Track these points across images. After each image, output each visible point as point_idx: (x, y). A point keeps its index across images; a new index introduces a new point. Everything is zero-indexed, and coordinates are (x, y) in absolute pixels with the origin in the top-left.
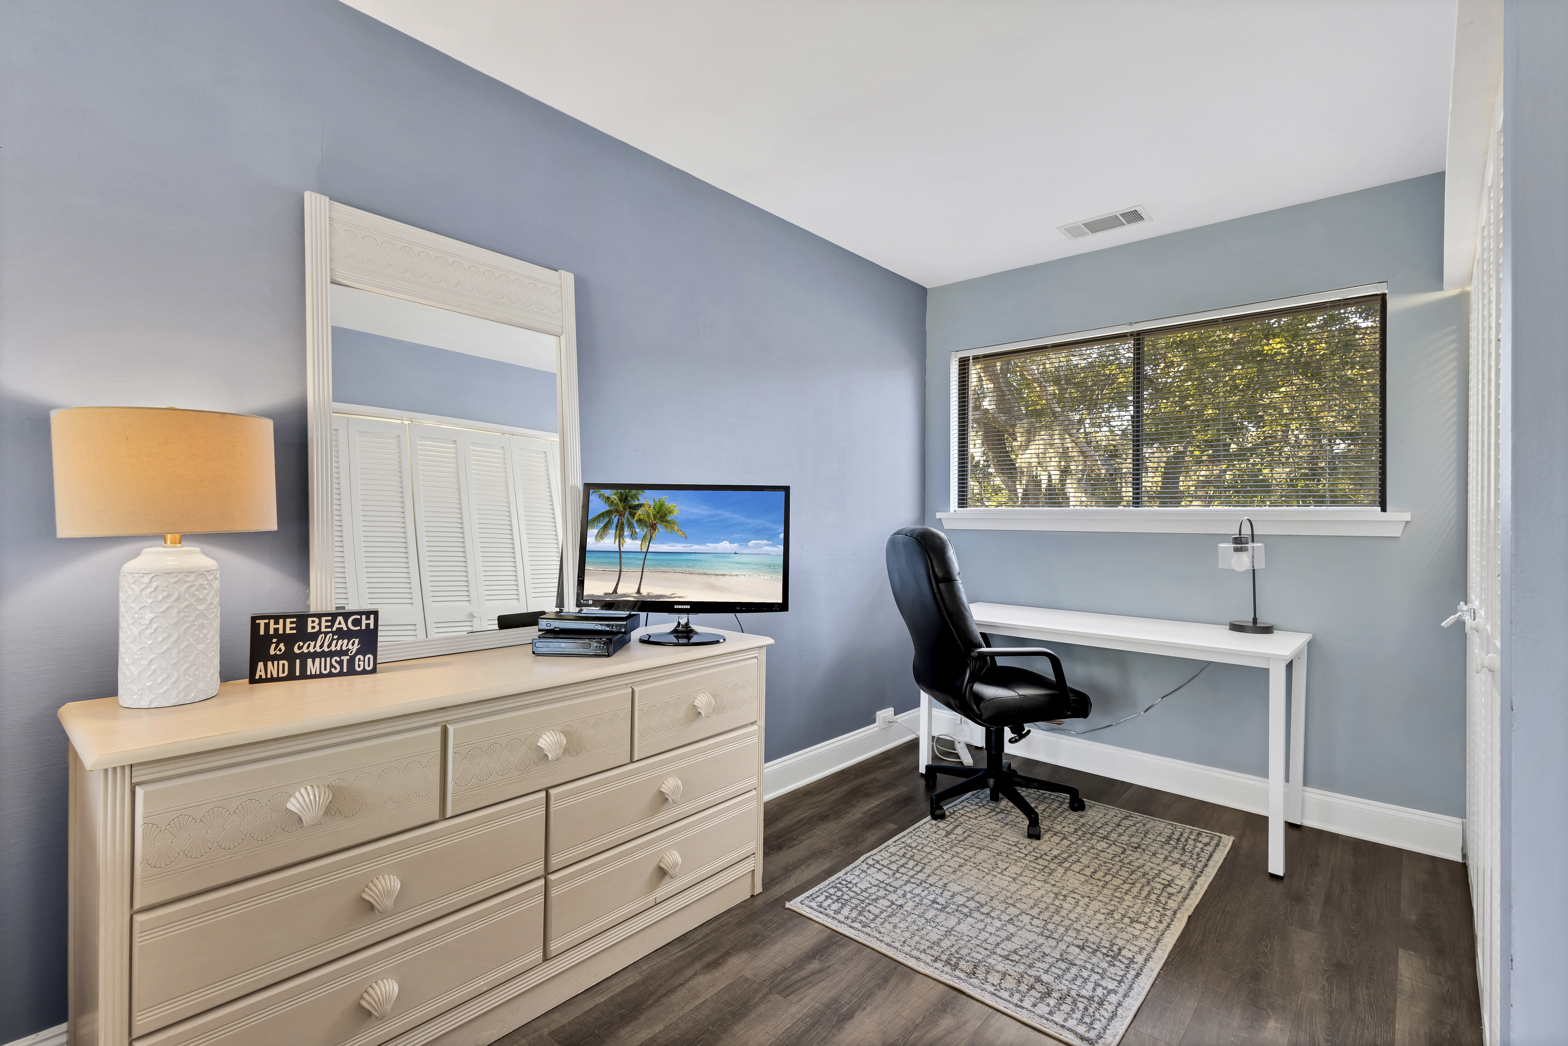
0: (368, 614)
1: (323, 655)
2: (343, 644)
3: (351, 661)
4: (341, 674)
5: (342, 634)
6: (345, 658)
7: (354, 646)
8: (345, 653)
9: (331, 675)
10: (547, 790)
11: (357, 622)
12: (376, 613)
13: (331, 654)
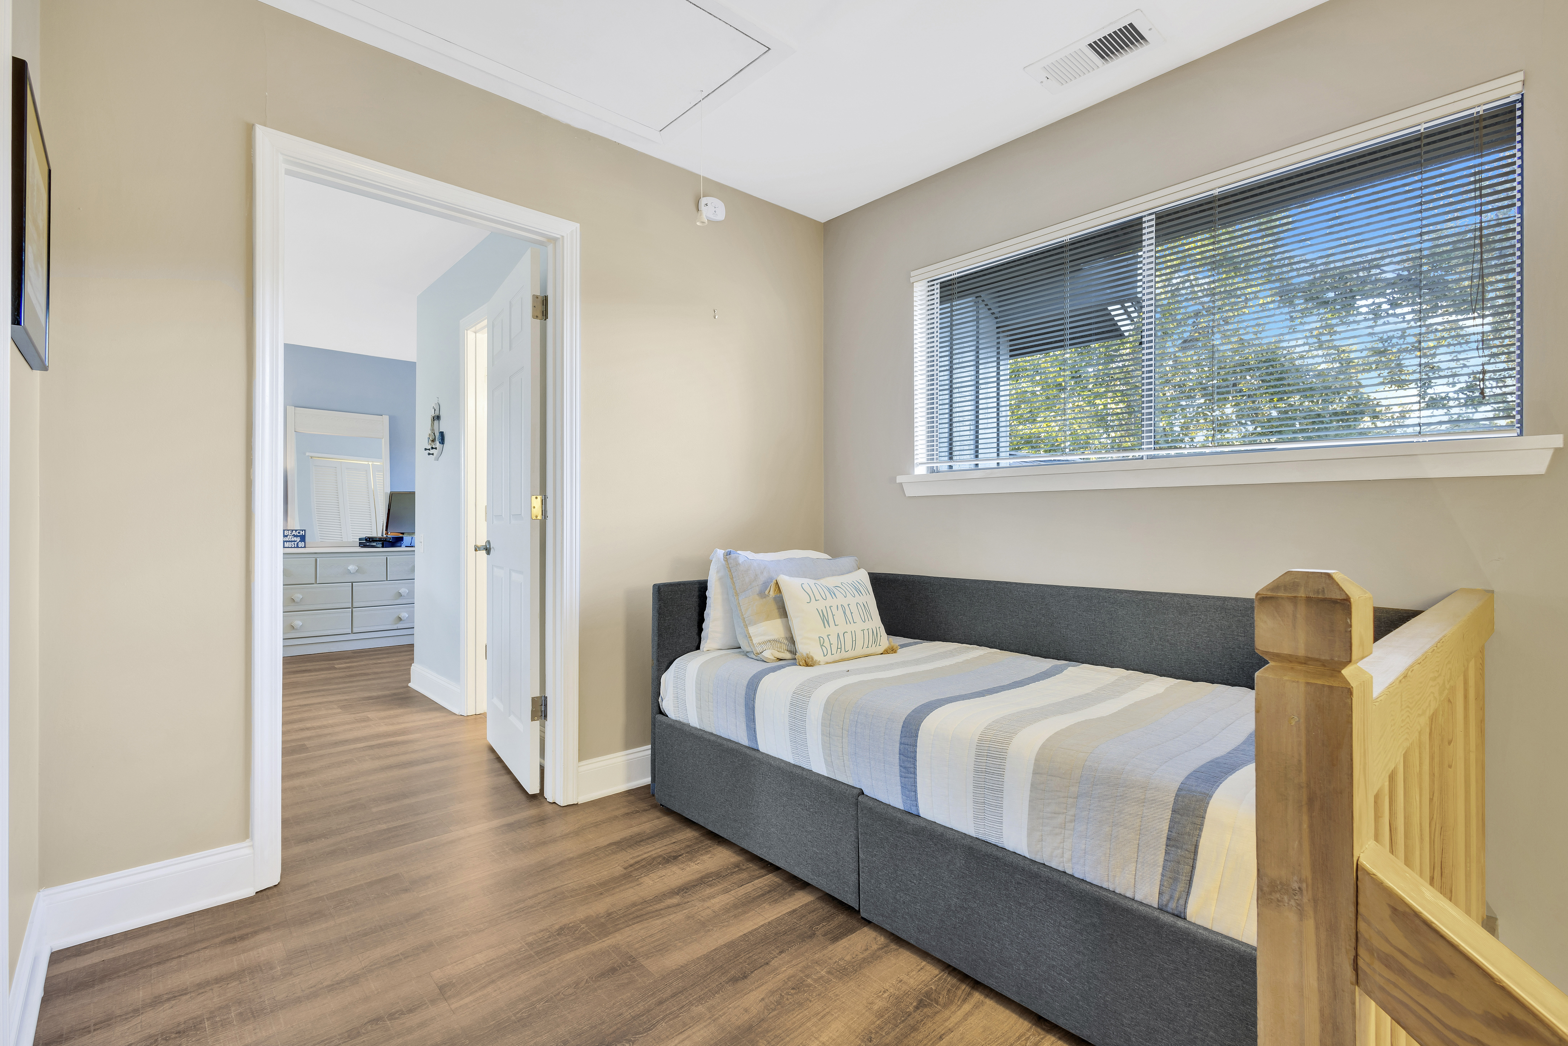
0: (302, 530)
1: (289, 541)
2: (295, 539)
3: (297, 544)
4: (294, 547)
5: (295, 536)
6: (296, 543)
7: (298, 539)
8: (296, 541)
9: (291, 547)
10: (352, 583)
11: (299, 533)
12: (305, 530)
13: (292, 541)
